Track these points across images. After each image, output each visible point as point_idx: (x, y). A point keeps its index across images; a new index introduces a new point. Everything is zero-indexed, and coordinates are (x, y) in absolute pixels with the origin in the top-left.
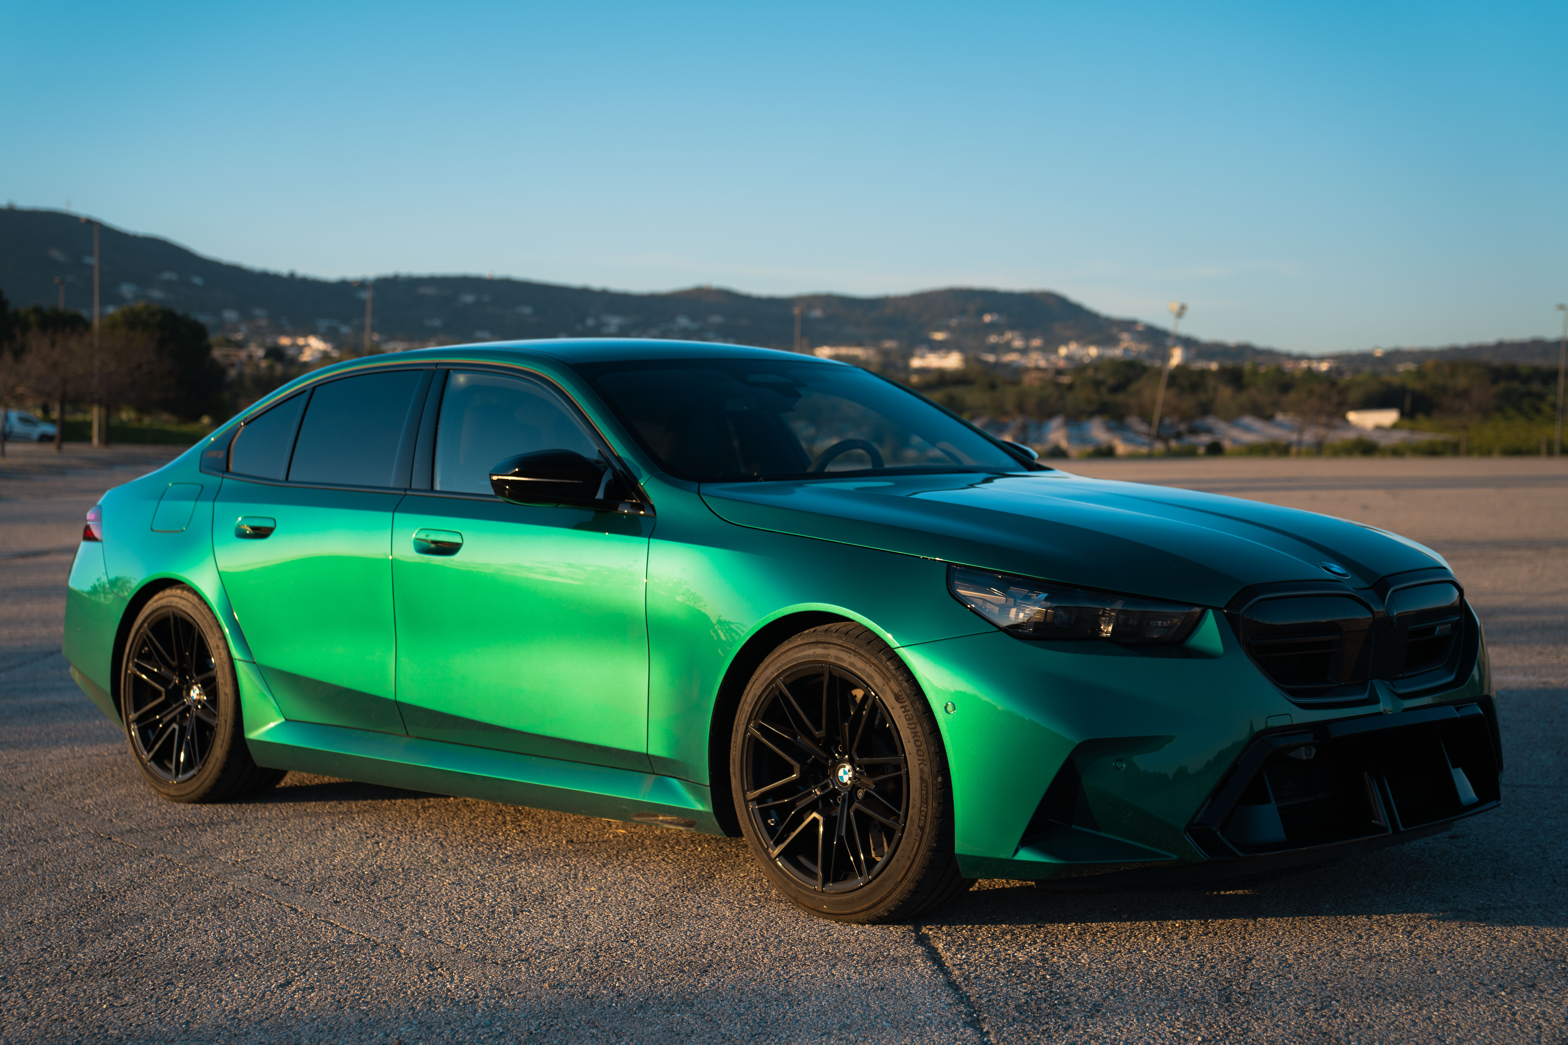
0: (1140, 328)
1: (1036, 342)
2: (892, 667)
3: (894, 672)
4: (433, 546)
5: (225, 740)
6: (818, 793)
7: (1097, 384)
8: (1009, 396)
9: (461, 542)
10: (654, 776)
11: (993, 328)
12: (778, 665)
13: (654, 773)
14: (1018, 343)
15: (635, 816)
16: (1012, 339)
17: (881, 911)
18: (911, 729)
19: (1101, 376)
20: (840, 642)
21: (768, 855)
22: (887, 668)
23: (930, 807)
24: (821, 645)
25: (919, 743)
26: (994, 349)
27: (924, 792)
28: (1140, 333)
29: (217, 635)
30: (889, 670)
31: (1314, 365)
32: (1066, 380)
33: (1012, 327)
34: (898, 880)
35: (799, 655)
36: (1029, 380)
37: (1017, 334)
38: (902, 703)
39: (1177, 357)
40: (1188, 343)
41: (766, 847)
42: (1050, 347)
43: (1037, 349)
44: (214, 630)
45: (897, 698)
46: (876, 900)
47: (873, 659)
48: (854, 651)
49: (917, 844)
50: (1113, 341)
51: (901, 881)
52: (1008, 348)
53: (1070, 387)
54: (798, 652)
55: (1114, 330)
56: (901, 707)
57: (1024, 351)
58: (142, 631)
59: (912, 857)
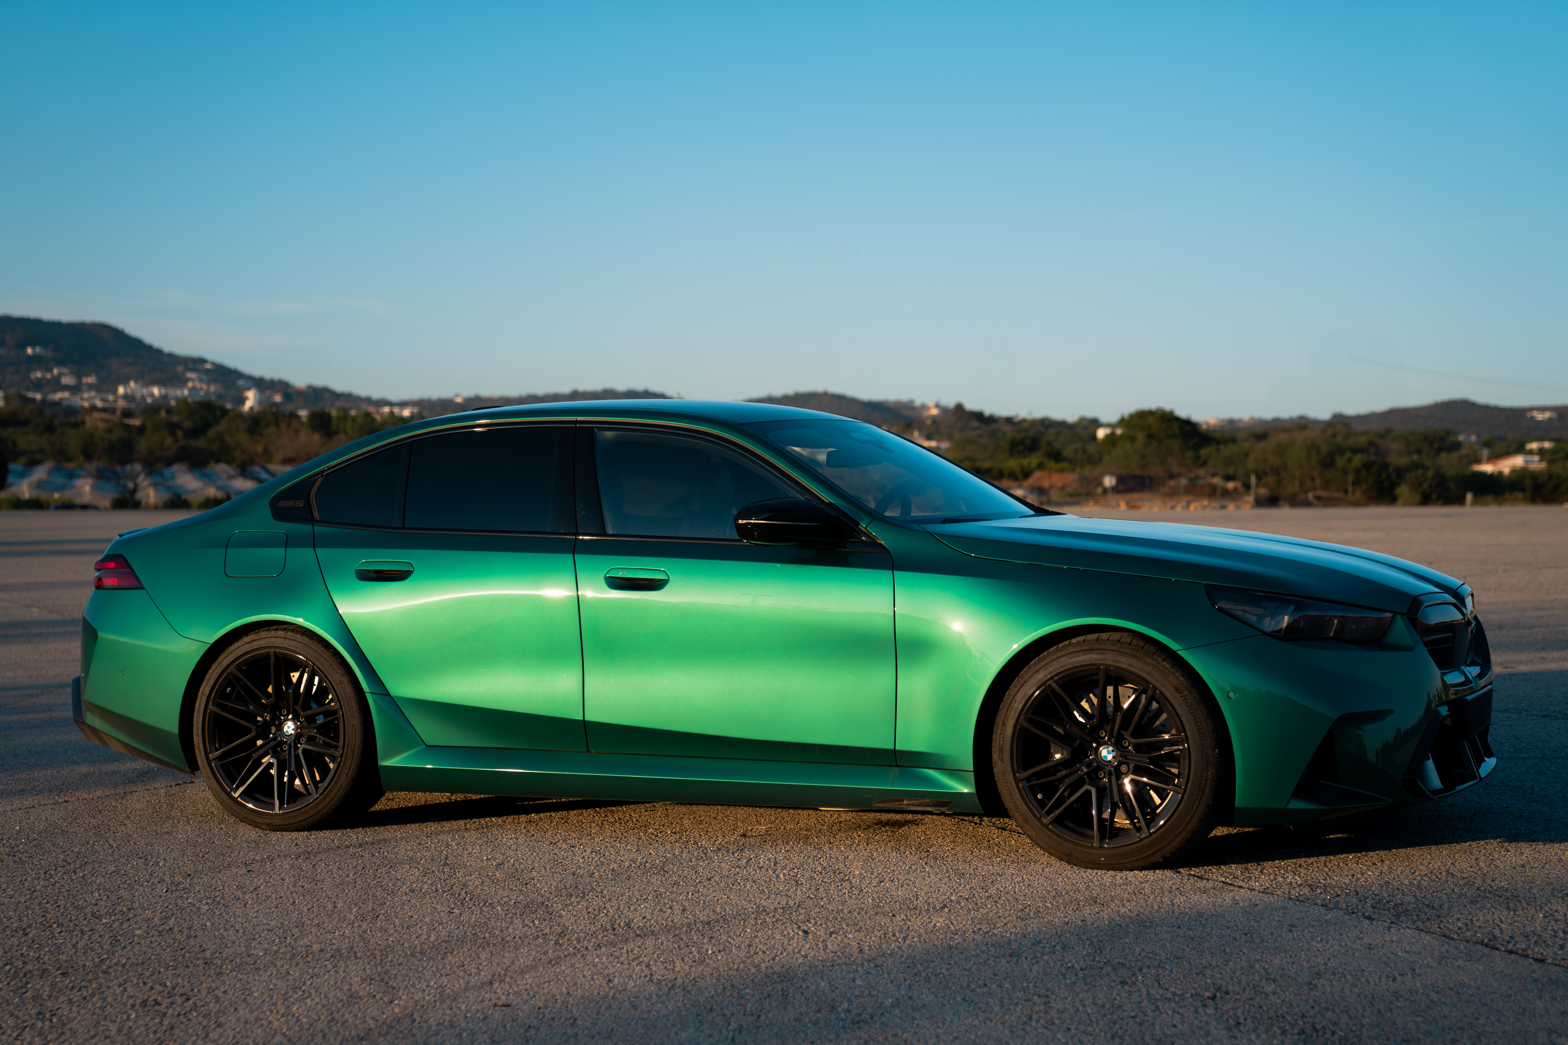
0: (208, 366)
1: (91, 380)
2: (1168, 666)
3: (1171, 669)
4: (625, 582)
5: (352, 769)
6: (1085, 770)
7: (172, 428)
8: (73, 440)
9: (667, 578)
10: (897, 769)
11: (36, 361)
12: (1051, 669)
13: (897, 766)
14: (68, 380)
15: (877, 803)
16: (61, 375)
17: (1158, 858)
18: (1191, 713)
19: (175, 419)
20: (1115, 648)
21: (1041, 822)
22: (1164, 667)
23: (1210, 773)
24: (1097, 652)
25: (1198, 724)
26: (38, 386)
27: (1205, 762)
28: (207, 372)
29: (338, 671)
30: (1167, 669)
31: (396, 410)
32: (136, 422)
33: (60, 363)
34: (1178, 832)
35: (1073, 660)
36: (93, 421)
37: (65, 370)
38: (1181, 693)
39: (251, 399)
40: (261, 384)
41: (1039, 816)
42: (107, 384)
43: (90, 387)
44: (334, 666)
45: (1177, 690)
46: (1156, 849)
47: (1149, 660)
48: (1130, 654)
49: (1197, 802)
50: (179, 381)
51: (1180, 833)
52: (56, 385)
53: (141, 430)
54: (1071, 658)
55: (180, 369)
56: (1181, 697)
57: (75, 389)
58: (228, 671)
59: (1192, 813)
